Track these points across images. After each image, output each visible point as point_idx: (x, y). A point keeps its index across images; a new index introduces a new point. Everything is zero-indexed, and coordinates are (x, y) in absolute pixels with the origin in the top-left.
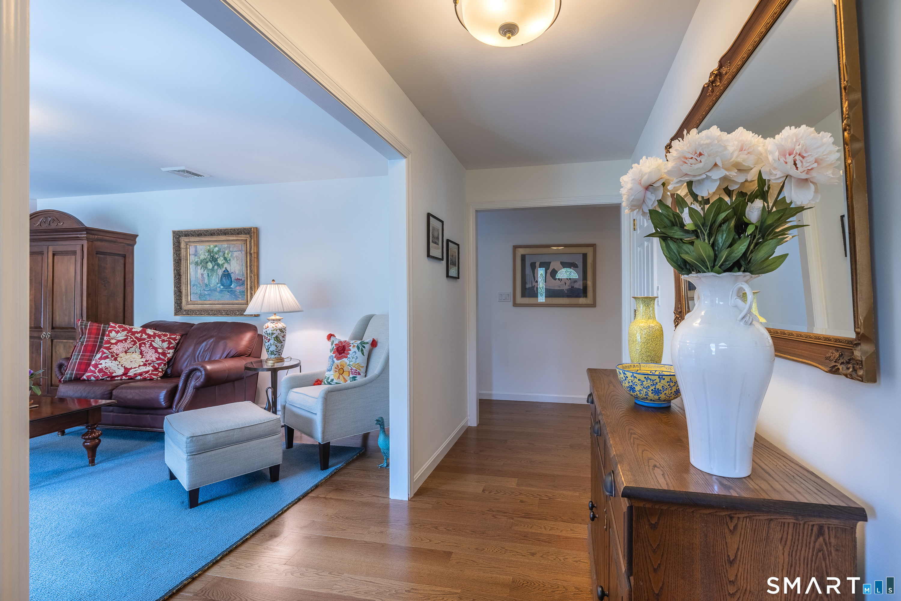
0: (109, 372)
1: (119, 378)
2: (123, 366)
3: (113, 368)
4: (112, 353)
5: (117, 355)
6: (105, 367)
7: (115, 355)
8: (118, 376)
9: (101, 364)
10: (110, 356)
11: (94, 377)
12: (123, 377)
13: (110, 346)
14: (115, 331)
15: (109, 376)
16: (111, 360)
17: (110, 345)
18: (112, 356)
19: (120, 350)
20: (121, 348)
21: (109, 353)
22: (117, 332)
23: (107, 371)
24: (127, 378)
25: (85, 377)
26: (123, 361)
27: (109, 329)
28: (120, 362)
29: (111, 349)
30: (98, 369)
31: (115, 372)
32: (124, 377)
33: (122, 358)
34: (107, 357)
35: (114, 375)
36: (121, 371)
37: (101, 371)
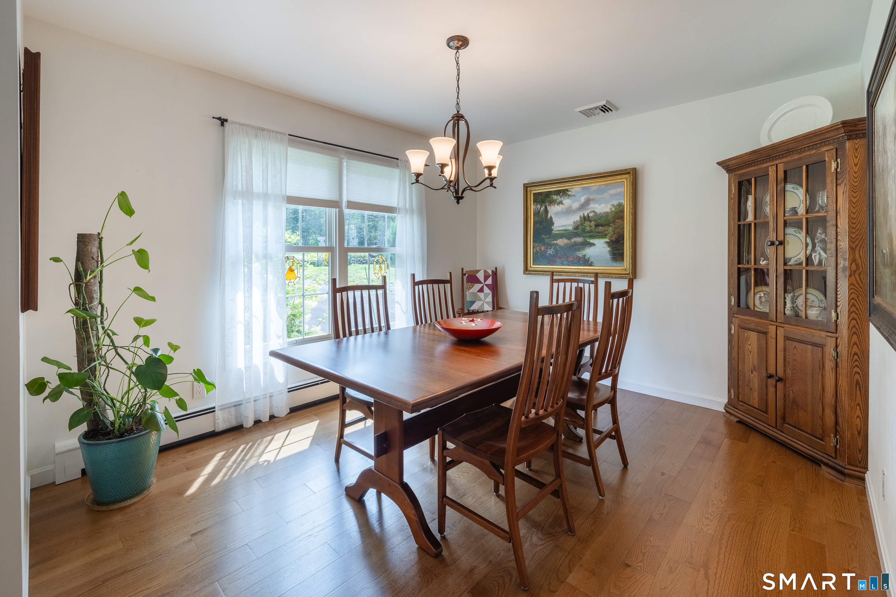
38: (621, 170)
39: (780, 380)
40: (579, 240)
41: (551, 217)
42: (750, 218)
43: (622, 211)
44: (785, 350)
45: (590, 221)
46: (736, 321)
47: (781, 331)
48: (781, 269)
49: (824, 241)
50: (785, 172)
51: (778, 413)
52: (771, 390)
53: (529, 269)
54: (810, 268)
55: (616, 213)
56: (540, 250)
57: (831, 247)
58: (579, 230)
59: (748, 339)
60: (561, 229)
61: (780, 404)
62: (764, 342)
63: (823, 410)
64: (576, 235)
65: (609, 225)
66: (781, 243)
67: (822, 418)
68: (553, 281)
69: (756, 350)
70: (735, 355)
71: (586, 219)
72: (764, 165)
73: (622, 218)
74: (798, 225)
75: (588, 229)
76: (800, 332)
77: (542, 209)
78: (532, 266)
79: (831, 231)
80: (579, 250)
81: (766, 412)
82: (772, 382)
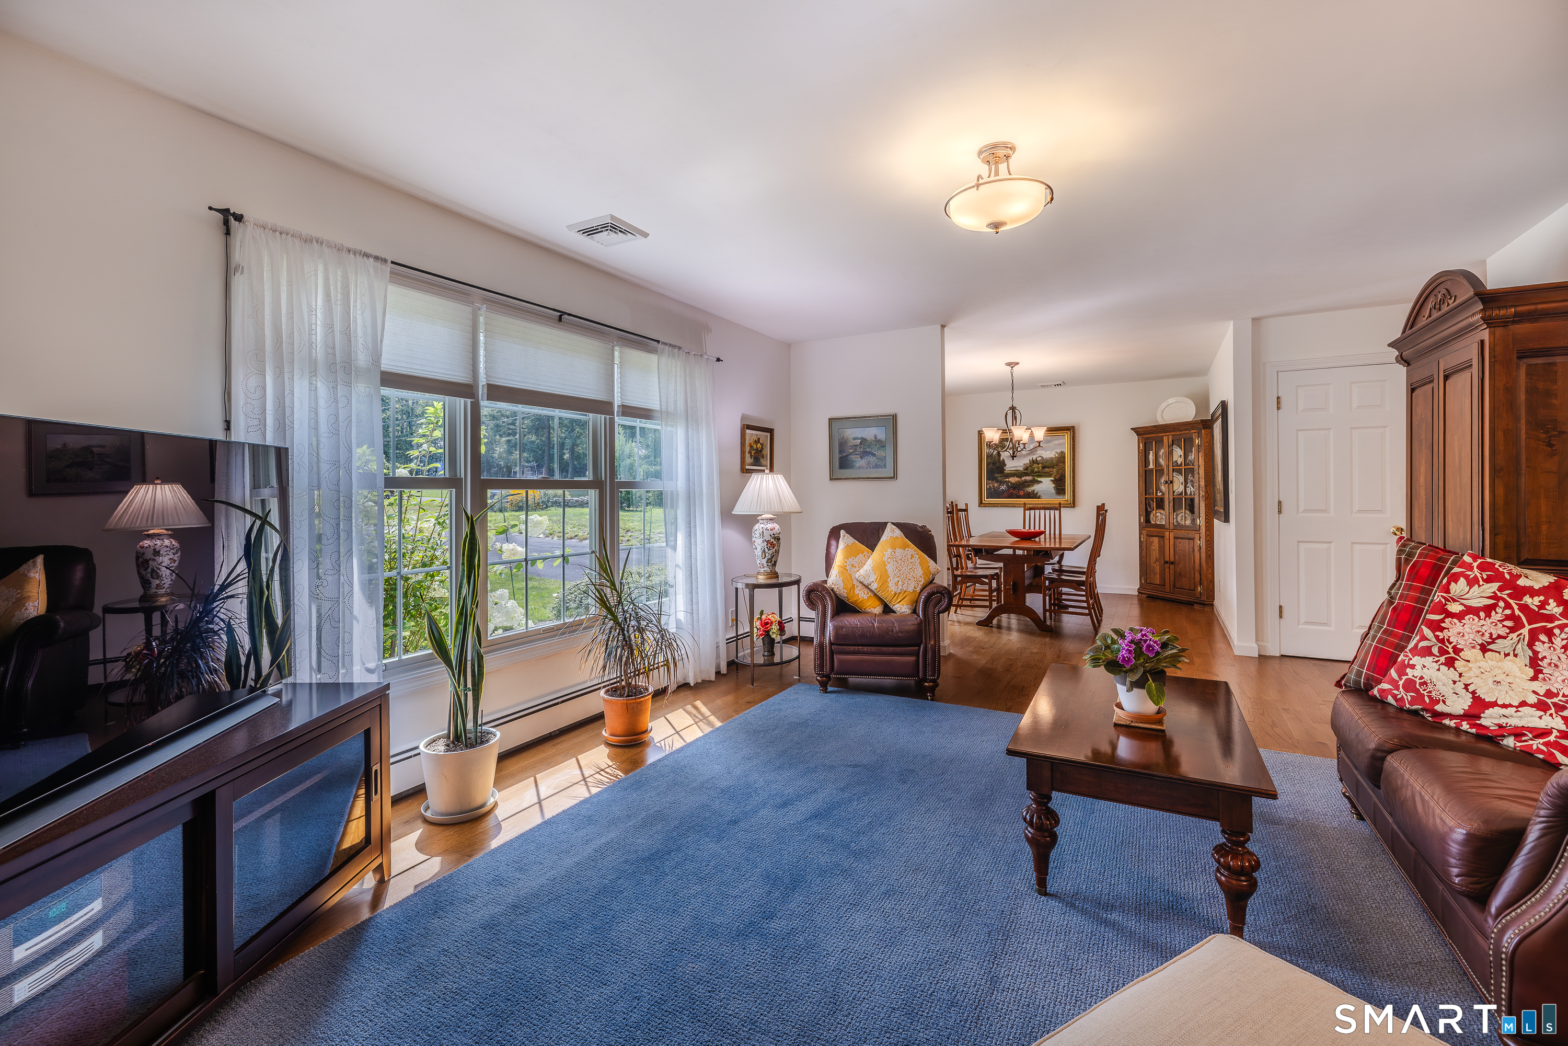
0: (1429, 697)
1: (1452, 723)
2: (1471, 688)
3: (1439, 686)
4: (1442, 641)
5: (1457, 651)
6: (1422, 678)
7: (1451, 650)
8: (1451, 716)
9: (1413, 667)
10: (1435, 650)
11: (1394, 696)
12: (1464, 723)
13: (1443, 621)
14: (1467, 577)
15: (1428, 707)
16: (1437, 662)
17: (1442, 617)
18: (1442, 652)
19: (1466, 637)
20: (1470, 631)
21: (1434, 640)
22: (1472, 582)
23: (1425, 693)
24: (1474, 731)
25: (1375, 692)
26: (1471, 674)
27: (1456, 570)
28: (1460, 675)
29: (1442, 629)
30: (1404, 678)
31: (1444, 702)
32: (1465, 726)
33: (1470, 665)
34: (1427, 652)
35: (1439, 708)
36: (1458, 704)
37: (1410, 685)
38: (1064, 427)
39: (1172, 563)
40: (1029, 478)
41: (1003, 459)
42: (1151, 466)
43: (1064, 457)
44: (1174, 545)
45: (1038, 464)
46: (1144, 532)
47: (1172, 535)
48: (1171, 498)
49: (1192, 481)
50: (1173, 441)
51: (1171, 583)
52: (1167, 570)
53: (983, 502)
54: (1186, 497)
55: (1059, 458)
56: (994, 486)
57: (1196, 484)
58: (1029, 471)
59: (1152, 542)
60: (1012, 469)
61: (1172, 578)
62: (1162, 543)
63: (1195, 574)
64: (1026, 474)
65: (1053, 467)
66: (1172, 482)
67: (1194, 578)
68: (1025, 510)
69: (1157, 549)
70: (1144, 554)
71: (1034, 462)
72: (1160, 435)
73: (1064, 462)
74: (1179, 472)
75: (1036, 470)
76: (1181, 533)
77: (995, 453)
78: (986, 500)
79: (1196, 476)
80: (1028, 486)
81: (1164, 585)
82: (1167, 565)
